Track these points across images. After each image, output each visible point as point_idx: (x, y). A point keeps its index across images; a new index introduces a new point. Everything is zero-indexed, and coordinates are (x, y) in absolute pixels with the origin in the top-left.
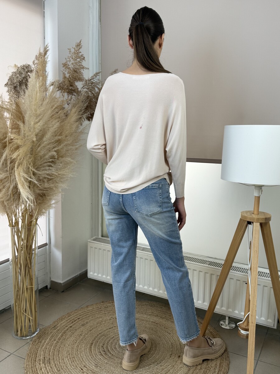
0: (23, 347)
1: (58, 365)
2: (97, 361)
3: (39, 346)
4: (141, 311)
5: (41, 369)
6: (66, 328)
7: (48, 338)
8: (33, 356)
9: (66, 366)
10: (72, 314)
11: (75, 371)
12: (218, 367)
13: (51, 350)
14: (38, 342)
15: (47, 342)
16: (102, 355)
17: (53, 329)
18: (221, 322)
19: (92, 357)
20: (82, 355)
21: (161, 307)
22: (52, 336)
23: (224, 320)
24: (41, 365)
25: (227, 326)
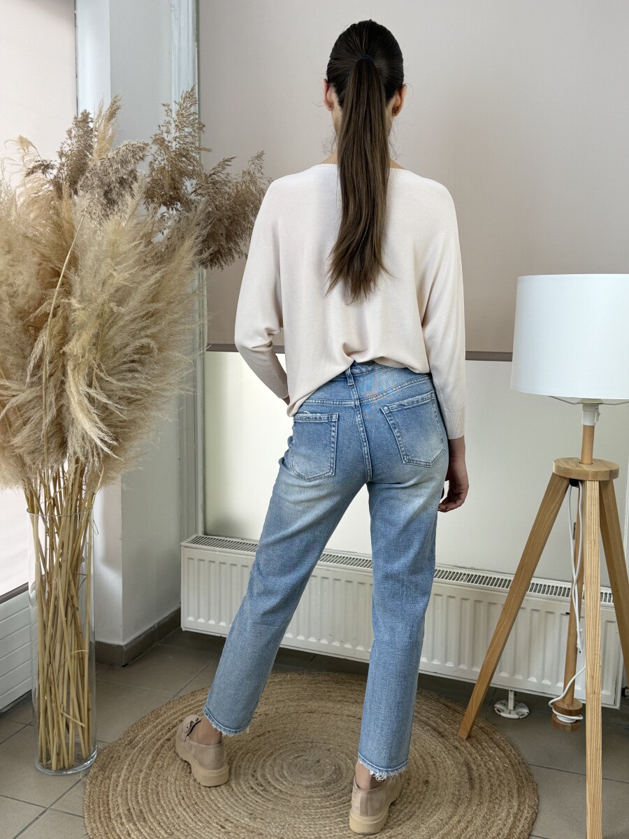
0: (69, 792)
1: (164, 822)
2: (250, 806)
3: (109, 787)
4: (319, 695)
5: (129, 835)
6: (159, 743)
7: (123, 768)
8: (102, 809)
9: (185, 824)
10: (162, 712)
11: (209, 832)
12: (516, 796)
13: (139, 794)
14: (104, 779)
15: (123, 776)
16: (259, 794)
17: (129, 747)
18: (498, 706)
19: (236, 800)
20: (213, 798)
21: (360, 684)
22: (132, 764)
23: (503, 701)
24: (127, 826)
25: (512, 712)
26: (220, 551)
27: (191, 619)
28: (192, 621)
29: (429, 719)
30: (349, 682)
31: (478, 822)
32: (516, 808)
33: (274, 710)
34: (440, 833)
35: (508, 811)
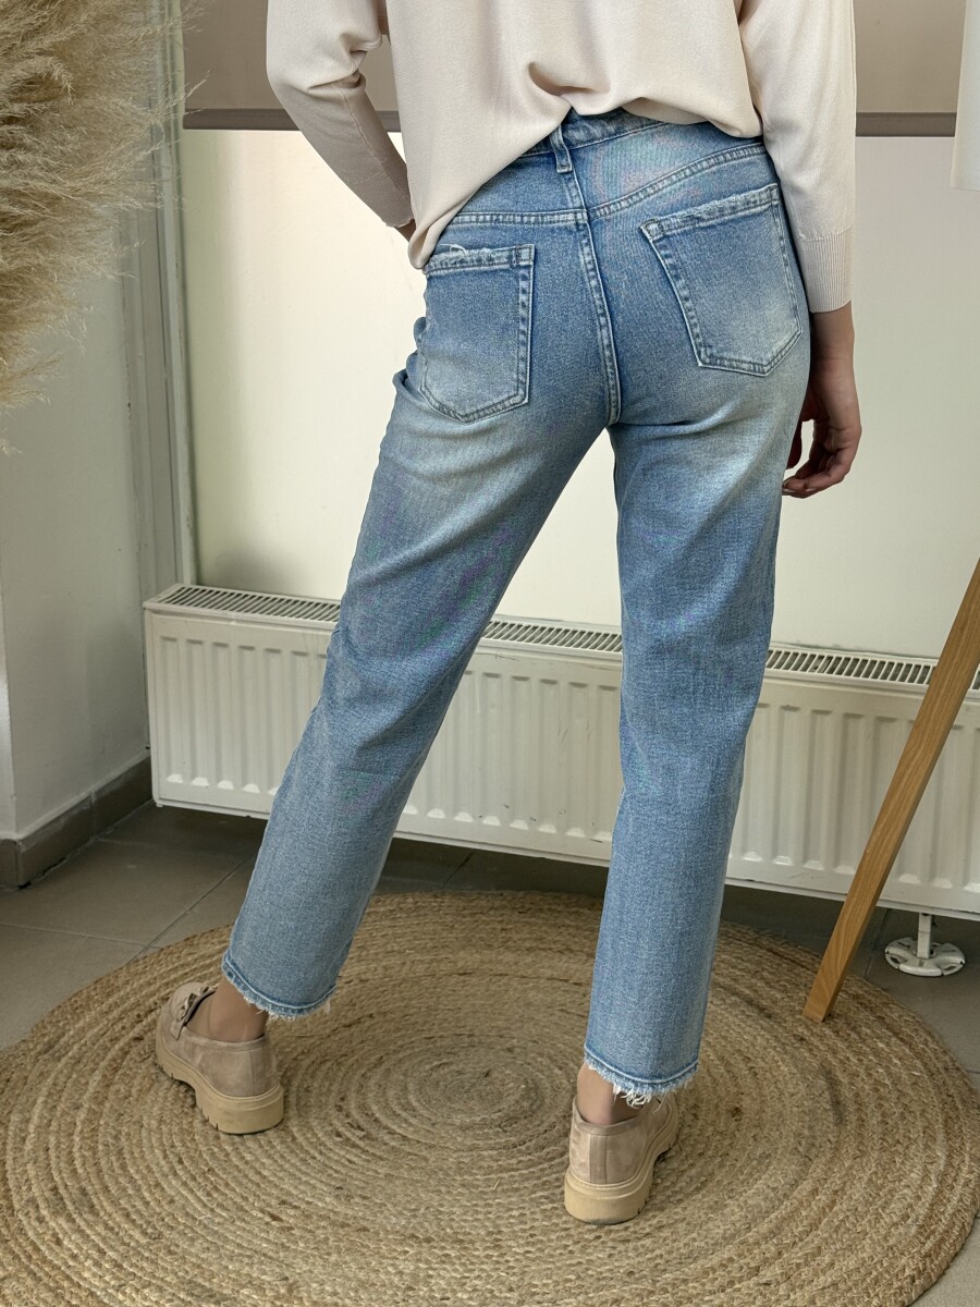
1: (138, 1212)
2: (336, 1172)
4: (481, 939)
5: (59, 1242)
6: (117, 1047)
7: (34, 1103)
9: (187, 1214)
10: (120, 982)
11: (244, 1229)
12: (941, 1136)
13: (77, 1155)
15: (35, 1120)
16: (354, 1146)
17: (46, 1056)
18: (893, 950)
19: (303, 1161)
20: (248, 1157)
21: (576, 912)
22: (55, 1093)
23: (906, 941)
24: (52, 1224)
25: (926, 963)
26: (238, 621)
27: (175, 778)
28: (175, 785)
29: (736, 980)
30: (550, 909)
31: (858, 1192)
32: (942, 1162)
33: (380, 970)
34: (772, 1216)
35: (925, 1169)
